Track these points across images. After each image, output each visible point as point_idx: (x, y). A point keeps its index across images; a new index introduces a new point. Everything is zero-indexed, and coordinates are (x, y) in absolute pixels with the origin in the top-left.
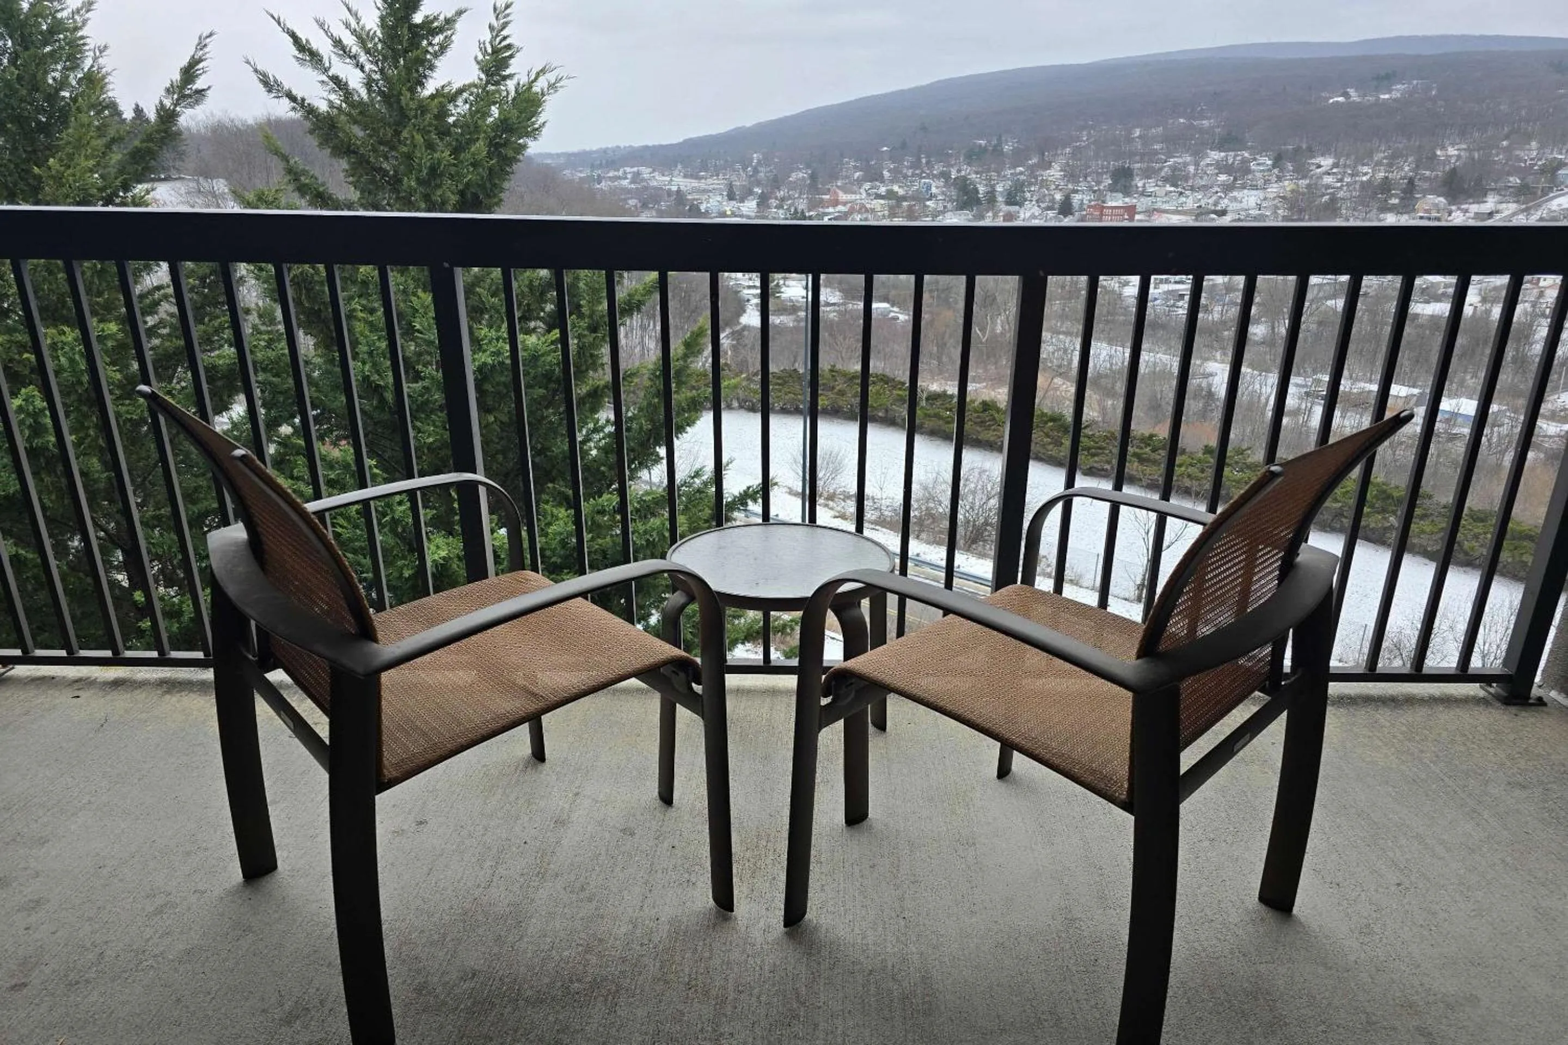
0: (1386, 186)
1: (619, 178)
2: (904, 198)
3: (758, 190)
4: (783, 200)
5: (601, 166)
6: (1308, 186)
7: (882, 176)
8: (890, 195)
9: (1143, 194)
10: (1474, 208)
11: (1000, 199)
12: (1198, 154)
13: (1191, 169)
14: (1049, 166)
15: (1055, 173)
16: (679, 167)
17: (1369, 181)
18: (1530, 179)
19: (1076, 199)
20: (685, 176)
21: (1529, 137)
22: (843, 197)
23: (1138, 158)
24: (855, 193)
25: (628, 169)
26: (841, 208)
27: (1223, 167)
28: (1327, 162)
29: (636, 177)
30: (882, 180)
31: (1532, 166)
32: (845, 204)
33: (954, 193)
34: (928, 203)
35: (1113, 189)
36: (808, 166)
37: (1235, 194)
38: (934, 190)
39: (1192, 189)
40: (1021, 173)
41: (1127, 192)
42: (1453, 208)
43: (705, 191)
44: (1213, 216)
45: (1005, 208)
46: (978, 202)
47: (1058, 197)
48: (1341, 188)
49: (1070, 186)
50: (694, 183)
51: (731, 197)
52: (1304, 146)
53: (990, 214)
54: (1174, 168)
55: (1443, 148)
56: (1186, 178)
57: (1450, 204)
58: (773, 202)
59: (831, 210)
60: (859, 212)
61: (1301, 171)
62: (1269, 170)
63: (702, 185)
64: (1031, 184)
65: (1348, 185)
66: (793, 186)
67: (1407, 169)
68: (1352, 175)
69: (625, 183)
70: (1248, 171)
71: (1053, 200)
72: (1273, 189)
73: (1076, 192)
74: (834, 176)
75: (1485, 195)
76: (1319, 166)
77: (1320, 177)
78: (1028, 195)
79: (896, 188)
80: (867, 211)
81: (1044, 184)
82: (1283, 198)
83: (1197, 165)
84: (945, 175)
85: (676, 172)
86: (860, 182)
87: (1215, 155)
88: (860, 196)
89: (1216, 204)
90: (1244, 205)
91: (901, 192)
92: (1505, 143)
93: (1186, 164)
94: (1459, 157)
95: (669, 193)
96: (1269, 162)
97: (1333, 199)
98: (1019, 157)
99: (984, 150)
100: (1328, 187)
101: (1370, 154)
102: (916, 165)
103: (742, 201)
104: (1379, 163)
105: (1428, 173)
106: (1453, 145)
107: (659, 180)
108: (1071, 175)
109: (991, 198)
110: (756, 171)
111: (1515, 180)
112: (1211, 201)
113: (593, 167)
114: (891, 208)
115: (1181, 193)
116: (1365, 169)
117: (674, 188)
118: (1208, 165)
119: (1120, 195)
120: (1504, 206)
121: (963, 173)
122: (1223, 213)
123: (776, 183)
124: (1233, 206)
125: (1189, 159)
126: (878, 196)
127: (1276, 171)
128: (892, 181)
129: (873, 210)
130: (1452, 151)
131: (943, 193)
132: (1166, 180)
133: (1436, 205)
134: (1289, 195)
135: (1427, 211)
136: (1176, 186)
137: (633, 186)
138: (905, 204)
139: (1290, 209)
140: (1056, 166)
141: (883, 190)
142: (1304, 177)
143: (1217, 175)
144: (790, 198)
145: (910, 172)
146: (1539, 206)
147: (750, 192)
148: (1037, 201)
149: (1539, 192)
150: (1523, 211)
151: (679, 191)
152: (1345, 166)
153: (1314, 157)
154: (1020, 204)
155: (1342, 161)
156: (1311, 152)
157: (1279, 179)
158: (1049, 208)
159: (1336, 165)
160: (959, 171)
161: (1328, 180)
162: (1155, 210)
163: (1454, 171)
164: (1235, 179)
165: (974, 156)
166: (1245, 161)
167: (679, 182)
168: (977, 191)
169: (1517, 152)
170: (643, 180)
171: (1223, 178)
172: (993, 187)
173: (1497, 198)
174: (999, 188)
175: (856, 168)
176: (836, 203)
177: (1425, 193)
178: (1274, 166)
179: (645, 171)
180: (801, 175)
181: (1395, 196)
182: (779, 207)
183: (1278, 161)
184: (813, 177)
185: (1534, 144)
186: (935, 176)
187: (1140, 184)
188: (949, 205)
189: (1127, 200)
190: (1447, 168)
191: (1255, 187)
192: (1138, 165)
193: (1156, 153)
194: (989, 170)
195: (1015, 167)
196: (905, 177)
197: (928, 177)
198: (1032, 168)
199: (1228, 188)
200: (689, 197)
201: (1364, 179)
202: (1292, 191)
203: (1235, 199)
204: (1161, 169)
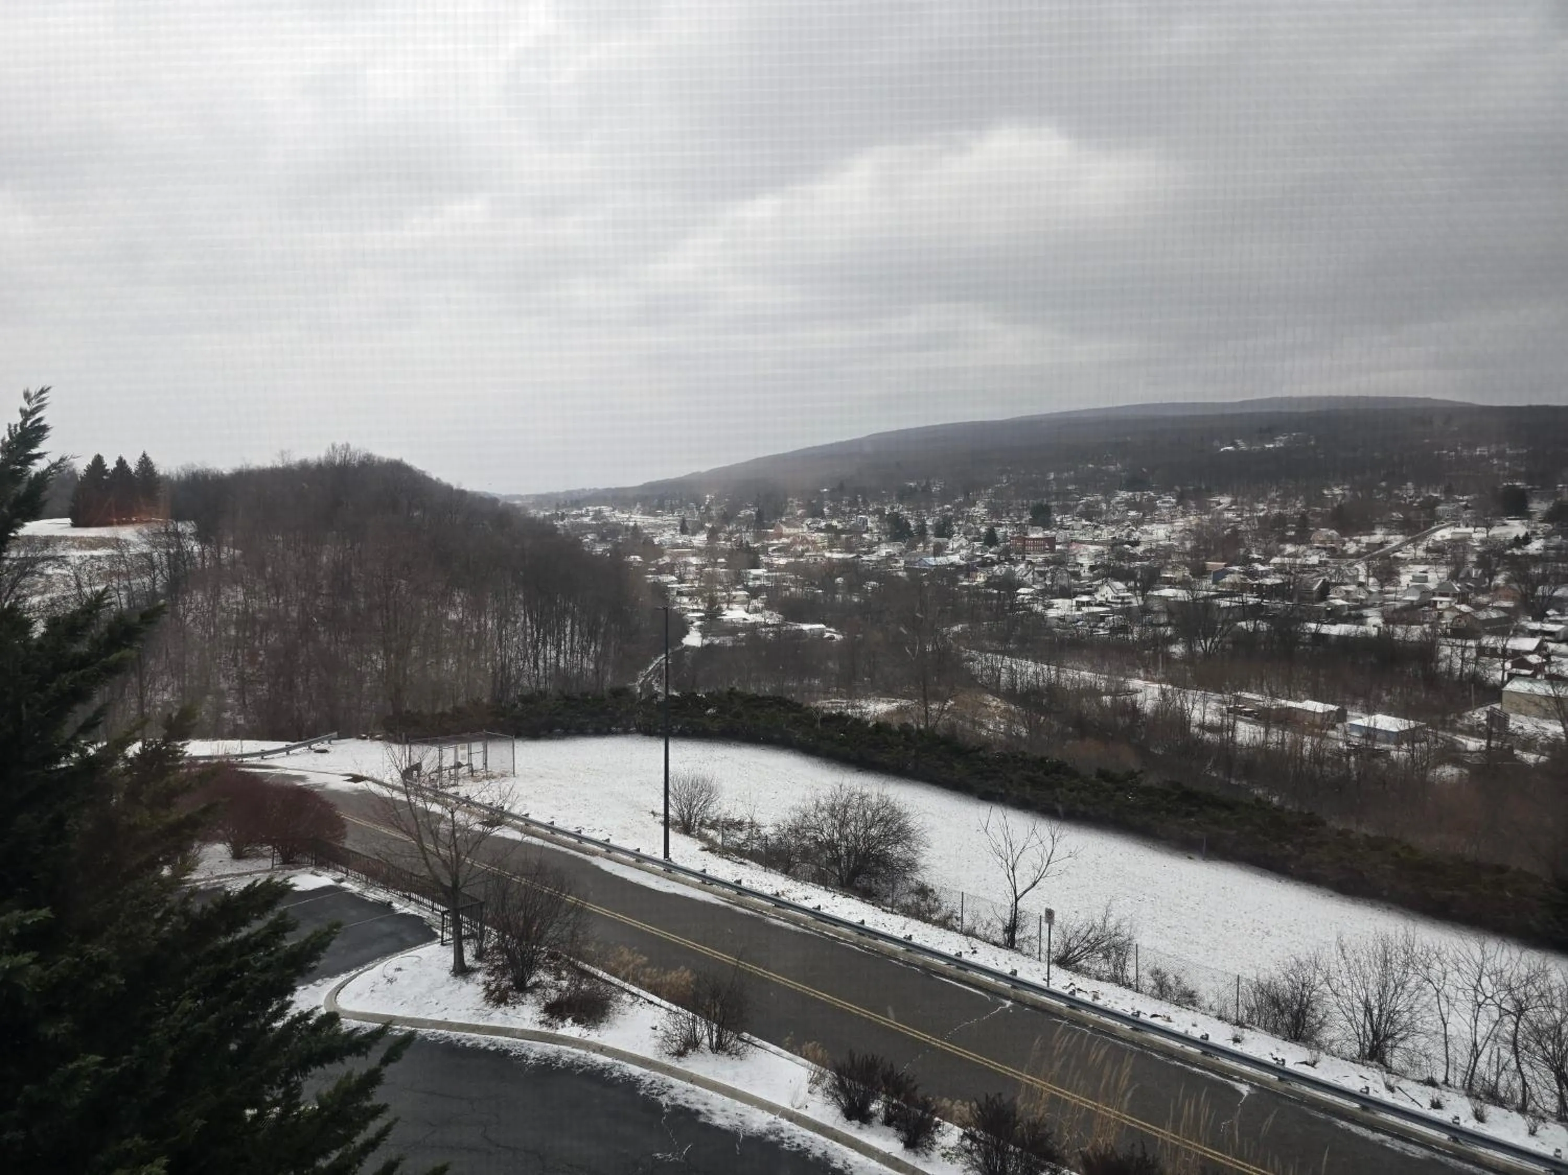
0: (1281, 520)
1: (582, 515)
2: (842, 531)
3: (708, 525)
4: (731, 533)
5: (565, 506)
6: (1210, 520)
7: (822, 513)
8: (829, 528)
9: (1062, 527)
10: (1365, 539)
11: (930, 532)
12: (1108, 493)
13: (1104, 506)
14: (974, 505)
15: (979, 510)
16: (638, 506)
17: (1266, 516)
18: (1412, 514)
19: (1000, 531)
20: (643, 514)
21: (1404, 480)
22: (786, 530)
23: (1053, 497)
24: (796, 527)
25: (590, 508)
26: (785, 540)
27: (1131, 504)
28: (1226, 500)
29: (598, 515)
30: (822, 515)
31: (1411, 503)
32: (788, 536)
33: (887, 526)
34: (865, 536)
35: (1034, 523)
36: (756, 505)
37: (1145, 527)
38: (870, 525)
39: (1106, 523)
40: (949, 510)
41: (1047, 525)
42: (1346, 539)
43: (659, 527)
44: (1127, 546)
45: (934, 539)
46: (911, 534)
47: (983, 530)
48: (1240, 522)
49: (994, 521)
50: (652, 520)
51: (684, 530)
52: (1203, 487)
53: (921, 545)
54: (1087, 505)
55: (1329, 488)
56: (1100, 514)
57: (1343, 535)
58: (722, 535)
59: (775, 542)
60: (801, 543)
61: (1203, 508)
62: (1174, 507)
63: (658, 521)
64: (958, 519)
65: (1247, 519)
66: (741, 522)
67: (1299, 505)
68: (1250, 511)
69: (586, 520)
70: (1156, 508)
71: (978, 532)
72: (1180, 523)
73: (1001, 525)
74: (778, 513)
75: (1373, 529)
76: (1219, 504)
77: (1221, 513)
78: (956, 528)
79: (835, 523)
80: (808, 542)
81: (970, 519)
82: (1189, 530)
83: (1108, 503)
84: (880, 512)
85: (635, 510)
86: (802, 518)
87: (1124, 495)
88: (802, 531)
89: (1129, 535)
90: (1154, 537)
91: (840, 526)
92: (1383, 484)
93: (1098, 502)
94: (1344, 496)
95: (627, 527)
96: (1174, 500)
97: (1235, 532)
98: (945, 497)
99: (913, 491)
100: (1229, 521)
101: (1265, 495)
102: (853, 503)
103: (694, 534)
104: (1274, 501)
105: (1318, 509)
106: (1337, 485)
107: (619, 516)
108: (995, 511)
109: (922, 530)
110: (708, 508)
111: (1397, 515)
112: (1124, 533)
113: (558, 507)
114: (831, 540)
115: (1096, 527)
116: (1261, 506)
117: (632, 524)
118: (1118, 503)
119: (1040, 528)
120: (1391, 538)
121: (895, 510)
122: (1136, 543)
123: (726, 518)
124: (1144, 538)
125: (1100, 498)
126: (819, 530)
127: (1180, 508)
128: (832, 517)
129: (814, 542)
130: (1337, 491)
131: (878, 527)
132: (1082, 515)
133: (1330, 538)
134: (1194, 528)
135: (1322, 542)
136: (1091, 520)
137: (594, 523)
138: (844, 536)
139: (1197, 540)
140: (980, 504)
141: (823, 524)
142: (1207, 513)
143: (1127, 511)
144: (737, 531)
145: (848, 509)
146: (1424, 538)
147: (702, 527)
148: (965, 534)
149: (1422, 526)
150: (1409, 542)
151: (635, 527)
152: (1242, 503)
153: (1213, 496)
154: (950, 537)
155: (1239, 499)
156: (1210, 492)
157: (1184, 515)
158: (975, 540)
159: (1233, 503)
160: (892, 508)
161: (1229, 515)
162: (1072, 541)
163: (1340, 506)
164: (1144, 515)
165: (905, 495)
166: (1151, 500)
167: (637, 518)
168: (909, 526)
169: (1396, 492)
170: (605, 517)
171: (1132, 513)
172: (924, 522)
173: (1384, 531)
174: (929, 523)
175: (799, 507)
176: (780, 536)
177: (1318, 527)
178: (1178, 503)
179: (606, 510)
180: (748, 512)
181: (1292, 529)
182: (728, 539)
183: (1181, 499)
184: (759, 514)
185: (1410, 484)
186: (870, 514)
187: (1058, 519)
188: (883, 538)
189: (1047, 532)
190: (1335, 505)
191: (1162, 521)
192: (1055, 503)
193: (1070, 492)
194: (919, 507)
195: (942, 505)
196: (844, 513)
197: (864, 513)
198: (959, 507)
199: (1138, 523)
200: (646, 531)
201: (1261, 514)
202: (1197, 525)
203: (1146, 532)
204: (1076, 506)
